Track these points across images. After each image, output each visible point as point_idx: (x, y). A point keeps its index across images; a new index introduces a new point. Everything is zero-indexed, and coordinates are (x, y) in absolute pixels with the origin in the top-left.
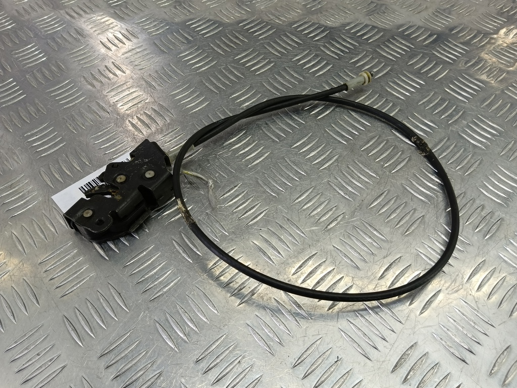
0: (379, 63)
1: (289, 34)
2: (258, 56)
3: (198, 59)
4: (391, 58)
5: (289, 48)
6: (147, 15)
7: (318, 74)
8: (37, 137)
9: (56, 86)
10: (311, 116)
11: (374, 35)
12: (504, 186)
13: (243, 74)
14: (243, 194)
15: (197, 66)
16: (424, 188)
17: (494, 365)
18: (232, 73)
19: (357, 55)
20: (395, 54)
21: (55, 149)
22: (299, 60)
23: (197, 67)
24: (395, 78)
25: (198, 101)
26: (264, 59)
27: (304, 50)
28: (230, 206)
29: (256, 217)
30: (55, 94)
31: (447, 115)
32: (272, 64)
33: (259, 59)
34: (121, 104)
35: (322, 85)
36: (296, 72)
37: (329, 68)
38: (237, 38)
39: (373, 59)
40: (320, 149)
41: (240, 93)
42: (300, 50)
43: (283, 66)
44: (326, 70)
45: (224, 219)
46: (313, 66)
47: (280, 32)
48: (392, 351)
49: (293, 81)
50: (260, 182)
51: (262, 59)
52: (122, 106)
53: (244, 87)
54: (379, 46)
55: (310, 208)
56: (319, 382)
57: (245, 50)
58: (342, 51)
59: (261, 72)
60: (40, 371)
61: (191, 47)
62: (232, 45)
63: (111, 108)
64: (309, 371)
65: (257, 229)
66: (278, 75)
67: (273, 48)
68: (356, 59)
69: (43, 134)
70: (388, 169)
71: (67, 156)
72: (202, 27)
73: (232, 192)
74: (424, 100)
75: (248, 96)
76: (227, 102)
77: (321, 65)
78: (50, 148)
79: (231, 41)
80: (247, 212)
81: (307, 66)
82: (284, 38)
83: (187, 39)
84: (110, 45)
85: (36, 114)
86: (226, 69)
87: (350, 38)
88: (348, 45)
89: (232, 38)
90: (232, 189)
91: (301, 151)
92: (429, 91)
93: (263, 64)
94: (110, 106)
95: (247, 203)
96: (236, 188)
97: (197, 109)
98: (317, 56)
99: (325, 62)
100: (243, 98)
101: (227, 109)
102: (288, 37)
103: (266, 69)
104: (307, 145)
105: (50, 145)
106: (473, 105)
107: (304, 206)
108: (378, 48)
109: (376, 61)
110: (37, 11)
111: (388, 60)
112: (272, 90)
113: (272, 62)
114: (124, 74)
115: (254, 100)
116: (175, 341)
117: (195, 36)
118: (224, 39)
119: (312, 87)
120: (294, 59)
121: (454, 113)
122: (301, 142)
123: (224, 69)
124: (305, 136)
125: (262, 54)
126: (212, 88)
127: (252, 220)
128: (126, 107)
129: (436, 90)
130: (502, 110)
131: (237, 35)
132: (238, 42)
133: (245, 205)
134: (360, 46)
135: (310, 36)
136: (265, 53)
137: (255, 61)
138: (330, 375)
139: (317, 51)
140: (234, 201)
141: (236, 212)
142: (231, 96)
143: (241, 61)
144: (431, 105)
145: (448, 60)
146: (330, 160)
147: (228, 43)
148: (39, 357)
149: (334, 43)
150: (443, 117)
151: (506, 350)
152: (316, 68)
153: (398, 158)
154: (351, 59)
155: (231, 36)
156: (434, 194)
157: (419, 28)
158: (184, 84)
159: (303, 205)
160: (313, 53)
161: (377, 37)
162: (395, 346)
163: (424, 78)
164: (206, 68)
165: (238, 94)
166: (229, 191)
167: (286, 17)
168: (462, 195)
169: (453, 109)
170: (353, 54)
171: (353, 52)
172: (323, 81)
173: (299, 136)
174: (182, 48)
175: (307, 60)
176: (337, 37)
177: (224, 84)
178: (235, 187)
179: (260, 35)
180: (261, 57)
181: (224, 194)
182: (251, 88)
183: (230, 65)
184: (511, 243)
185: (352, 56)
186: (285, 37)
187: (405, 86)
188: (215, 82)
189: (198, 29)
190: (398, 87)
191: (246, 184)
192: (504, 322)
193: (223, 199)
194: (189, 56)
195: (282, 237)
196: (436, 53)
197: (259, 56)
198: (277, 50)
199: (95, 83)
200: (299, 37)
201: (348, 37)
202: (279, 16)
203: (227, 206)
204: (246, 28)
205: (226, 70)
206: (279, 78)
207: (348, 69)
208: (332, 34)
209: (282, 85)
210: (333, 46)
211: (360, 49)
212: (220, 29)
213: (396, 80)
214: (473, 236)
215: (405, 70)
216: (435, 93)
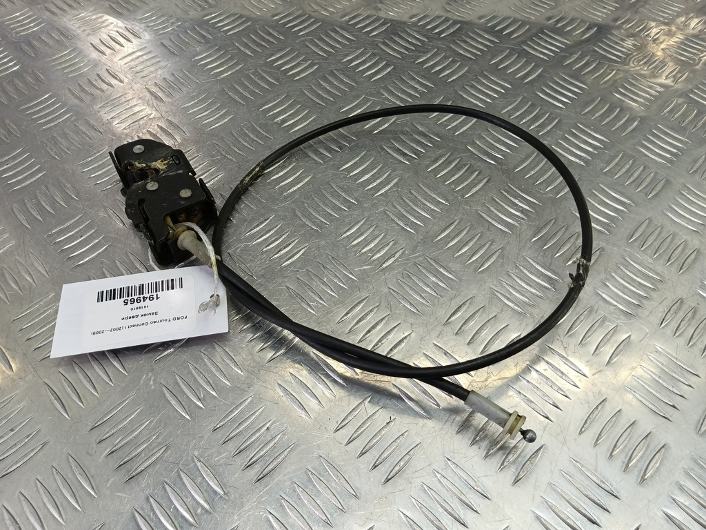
0: (454, 62)
1: (338, 29)
2: (297, 56)
3: (219, 63)
4: (469, 56)
5: (338, 46)
6: (153, 9)
7: (375, 78)
8: (9, 165)
9: (32, 101)
10: (364, 130)
11: (448, 28)
12: (606, 208)
13: (277, 80)
14: (275, 229)
15: (218, 71)
16: (505, 215)
17: (586, 422)
18: (263, 78)
19: (426, 53)
20: (475, 51)
21: (32, 180)
22: (351, 61)
23: (217, 72)
24: (473, 80)
25: (218, 115)
26: (305, 60)
27: (357, 49)
28: (258, 244)
29: (293, 256)
30: (32, 111)
31: (537, 124)
32: (316, 67)
33: (299, 60)
34: (117, 122)
35: (379, 92)
36: (347, 76)
37: (389, 69)
38: (270, 34)
39: (446, 58)
40: (375, 171)
41: (273, 103)
42: (352, 48)
43: (330, 69)
44: (385, 73)
45: (251, 260)
46: (369, 68)
47: (327, 27)
49: (343, 87)
50: (299, 214)
51: (302, 61)
52: (119, 123)
53: (278, 96)
54: (455, 41)
55: (361, 244)
56: (367, 448)
57: (281, 50)
58: (406, 49)
59: (301, 76)
60: (14, 450)
61: (211, 48)
62: (264, 44)
63: (104, 127)
64: (355, 435)
65: (293, 271)
66: (323, 80)
67: (317, 46)
68: (424, 58)
69: (16, 162)
70: (460, 193)
71: (47, 188)
72: (225, 23)
73: (261, 227)
74: (509, 108)
75: (284, 107)
76: (257, 115)
77: (380, 67)
78: (25, 179)
79: (263, 39)
80: (280, 251)
81: (360, 69)
82: (332, 34)
83: (203, 36)
84: (103, 48)
85: (6, 137)
86: (256, 73)
87: (417, 32)
88: (414, 41)
89: (264, 35)
90: (262, 223)
91: (352, 174)
92: (516, 96)
93: (303, 67)
94: (103, 125)
95: (281, 240)
96: (267, 221)
97: (217, 125)
98: (374, 55)
99: (384, 63)
100: (278, 110)
101: (257, 125)
102: (337, 32)
103: (308, 73)
104: (359, 167)
105: (25, 175)
106: (571, 112)
107: (353, 241)
108: (453, 44)
109: (450, 60)
110: (5, 6)
111: (466, 58)
112: (314, 99)
113: (316, 64)
114: (122, 84)
115: (292, 111)
116: (186, 407)
117: (215, 34)
118: (253, 37)
119: (367, 94)
120: (345, 60)
121: (547, 122)
122: (351, 163)
123: (253, 73)
124: (357, 156)
125: (302, 55)
126: (236, 98)
127: (287, 261)
128: (123, 126)
129: (525, 95)
130: (608, 116)
131: (271, 31)
132: (272, 40)
133: (278, 242)
134: (430, 41)
135: (366, 30)
136: (306, 53)
137: (294, 64)
138: (381, 438)
139: (374, 49)
140: (265, 237)
141: (266, 251)
142: (261, 107)
143: (275, 63)
144: (518, 114)
145: (542, 56)
146: (388, 184)
147: (258, 41)
148: (12, 433)
149: (397, 39)
150: (532, 127)
151: (600, 403)
152: (373, 71)
153: (474, 179)
154: (418, 59)
155: (263, 32)
156: (517, 221)
158: (199, 94)
159: (352, 240)
160: (368, 52)
161: (452, 30)
163: (510, 80)
164: (229, 73)
165: (271, 105)
166: (258, 226)
167: (335, 8)
168: (553, 222)
169: (545, 117)
170: (420, 52)
171: (421, 50)
172: (381, 87)
173: (349, 156)
174: (198, 49)
175: (360, 61)
176: (400, 31)
177: (252, 93)
178: (265, 220)
179: (301, 30)
180: (301, 58)
181: (251, 230)
182: (288, 97)
183: (261, 69)
184: (613, 277)
185: (419, 54)
186: (333, 32)
187: (485, 90)
188: (241, 91)
189: (219, 25)
190: (476, 92)
191: (280, 216)
192: (600, 371)
193: (250, 235)
194: (206, 57)
195: (325, 279)
196: (527, 48)
197: (300, 57)
198: (322, 50)
199: (83, 95)
200: (351, 32)
201: (414, 30)
202: (326, 5)
203: (255, 244)
204: (282, 21)
205: (256, 76)
206: (324, 84)
207: (413, 71)
208: (395, 29)
209: (328, 92)
210: (395, 42)
211: (429, 45)
212: (249, 24)
213: (474, 83)
214: (563, 270)
215: (486, 71)
216: (524, 98)
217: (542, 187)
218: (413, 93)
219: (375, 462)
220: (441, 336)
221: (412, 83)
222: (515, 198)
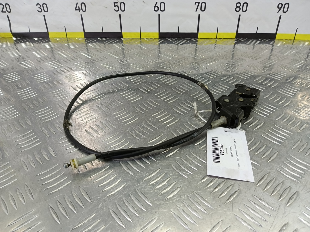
8: (42, 113)
10: (201, 103)
31: (281, 103)
37: (209, 82)
48: (272, 228)
66: (181, 85)
68: (224, 79)
70: (251, 128)
73: (157, 139)
76: (153, 97)
90: (157, 137)
92: (269, 92)
96: (160, 136)
97: (136, 100)
101: (153, 100)
111: (243, 79)
113: (177, 80)
115: (168, 96)
116: (123, 221)
119: (200, 90)
121: (286, 102)
126: (143, 91)
131: (157, 69)
134: (225, 73)
135: (197, 69)
137: (168, 80)
142: (155, 94)
143: (160, 80)
144: (271, 98)
145: (277, 79)
150: (279, 104)
153: (257, 123)
154: (221, 79)
156: (283, 140)
158: (128, 89)
160: (200, 76)
161: (235, 70)
162: (274, 224)
163: (265, 87)
164: (140, 83)
165: (159, 93)
166: (156, 138)
168: (300, 141)
169: (284, 100)
171: (222, 76)
177: (150, 89)
179: (169, 69)
180: (171, 78)
182: (166, 91)
183: (154, 82)
188: (146, 89)
191: (166, 134)
193: (152, 142)
195: (190, 162)
202: (179, 62)
204: (161, 66)
205: (152, 84)
206: (181, 87)
207: (220, 83)
209: (183, 90)
212: (148, 67)
215: (253, 83)
216: (273, 93)
217: (291, 126)
218: (221, 90)
220: (256, 191)
221: (221, 87)
222: (279, 131)
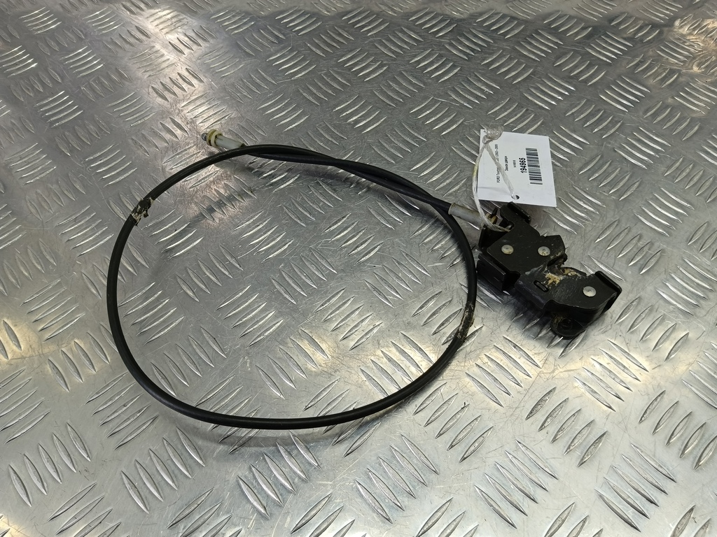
0: (519, 64)
1: (405, 30)
2: (367, 57)
3: (292, 63)
4: (534, 57)
5: (406, 47)
6: (226, 8)
7: (443, 80)
8: (102, 161)
9: (119, 99)
10: (433, 131)
11: (512, 29)
12: (667, 211)
13: (348, 81)
14: (353, 226)
15: (292, 71)
16: (570, 216)
17: (646, 412)
18: (335, 79)
19: (492, 54)
20: (539, 53)
21: (125, 175)
22: (419, 62)
23: (291, 73)
24: (538, 82)
25: (294, 116)
26: (374, 61)
27: (425, 49)
28: (337, 240)
29: (369, 252)
30: (119, 109)
31: (600, 127)
32: (385, 68)
33: (369, 61)
34: (201, 121)
35: (447, 93)
36: (415, 77)
37: (456, 71)
38: (340, 35)
39: (511, 59)
40: (445, 171)
41: (346, 104)
42: (420, 49)
43: (398, 70)
44: (452, 74)
45: (331, 255)
46: (437, 69)
47: (394, 26)
48: (527, 397)
49: (411, 88)
50: (373, 213)
51: (372, 61)
52: (202, 122)
53: (350, 97)
54: (519, 42)
55: (433, 241)
56: (444, 429)
57: (351, 51)
58: (473, 50)
59: (371, 77)
60: (128, 423)
61: (284, 48)
62: (335, 45)
63: (189, 126)
64: (433, 418)
65: (370, 267)
66: (392, 81)
67: (386, 47)
68: (490, 60)
69: (109, 158)
71: (140, 184)
72: (296, 22)
73: (339, 224)
74: (573, 111)
75: (356, 108)
76: (331, 116)
77: (447, 68)
78: (119, 174)
79: (333, 40)
80: (358, 247)
81: (429, 70)
82: (400, 34)
83: (277, 37)
84: (181, 47)
85: (97, 134)
86: (328, 74)
87: (483, 33)
88: (480, 43)
89: (334, 36)
90: (339, 220)
91: (422, 174)
92: (580, 99)
93: (373, 67)
94: (187, 123)
95: (358, 237)
96: (344, 219)
97: (294, 125)
98: (441, 56)
99: (451, 64)
100: (350, 111)
101: (331, 124)
102: (404, 33)
103: (378, 74)
104: (429, 167)
105: (118, 171)
106: (634, 116)
107: (426, 239)
108: (518, 46)
109: (515, 62)
110: (86, 5)
111: (530, 60)
112: (385, 100)
113: (385, 65)
114: (202, 84)
116: (280, 388)
117: (288, 34)
118: (324, 37)
119: (435, 95)
120: (413, 61)
121: (610, 125)
122: (421, 164)
123: (325, 74)
124: (427, 157)
125: (372, 55)
126: (310, 98)
127: (364, 256)
128: (207, 124)
129: (589, 97)
130: (669, 121)
131: (340, 31)
132: (342, 41)
133: (355, 239)
134: (495, 42)
135: (432, 31)
136: (375, 54)
137: (364, 65)
138: (456, 422)
139: (441, 50)
140: (342, 234)
141: (345, 247)
142: (335, 108)
143: (347, 64)
144: (582, 116)
145: (605, 59)
146: (457, 184)
147: (329, 41)
148: (125, 408)
149: (463, 40)
150: (596, 130)
151: (659, 395)
152: (440, 72)
154: (484, 60)
155: (333, 32)
156: (582, 222)
157: (571, 18)
158: (276, 95)
159: (424, 237)
160: (436, 53)
161: (516, 32)
162: (531, 391)
163: (574, 83)
164: (303, 73)
165: (344, 105)
166: (336, 223)
167: (401, 8)
168: (616, 223)
169: (608, 121)
170: (486, 53)
171: (487, 50)
172: (449, 88)
173: (419, 157)
174: (272, 50)
175: (428, 62)
176: (466, 32)
177: (326, 94)
178: (343, 218)
179: (369, 31)
180: (371, 59)
181: (330, 227)
182: (359, 98)
183: (333, 70)
184: (673, 278)
185: (485, 56)
186: (400, 32)
187: (550, 93)
188: (315, 92)
189: (291, 25)
190: (541, 94)
191: (356, 214)
192: (660, 366)
193: (329, 232)
194: (281, 59)
195: (400, 275)
196: (590, 51)
197: (369, 58)
198: (390, 50)
199: (167, 94)
200: (418, 33)
201: (480, 31)
202: (392, 5)
203: (334, 241)
204: (351, 22)
205: (328, 77)
206: (394, 86)
207: (479, 73)
208: (460, 28)
209: (398, 93)
210: (461, 43)
211: (494, 47)
212: (319, 24)
213: (539, 85)
214: (626, 271)
215: (551, 73)
216: (588, 100)
217: (605, 189)
218: (479, 94)
219: (452, 443)
220: (510, 330)
221: (479, 85)
222: (580, 200)
